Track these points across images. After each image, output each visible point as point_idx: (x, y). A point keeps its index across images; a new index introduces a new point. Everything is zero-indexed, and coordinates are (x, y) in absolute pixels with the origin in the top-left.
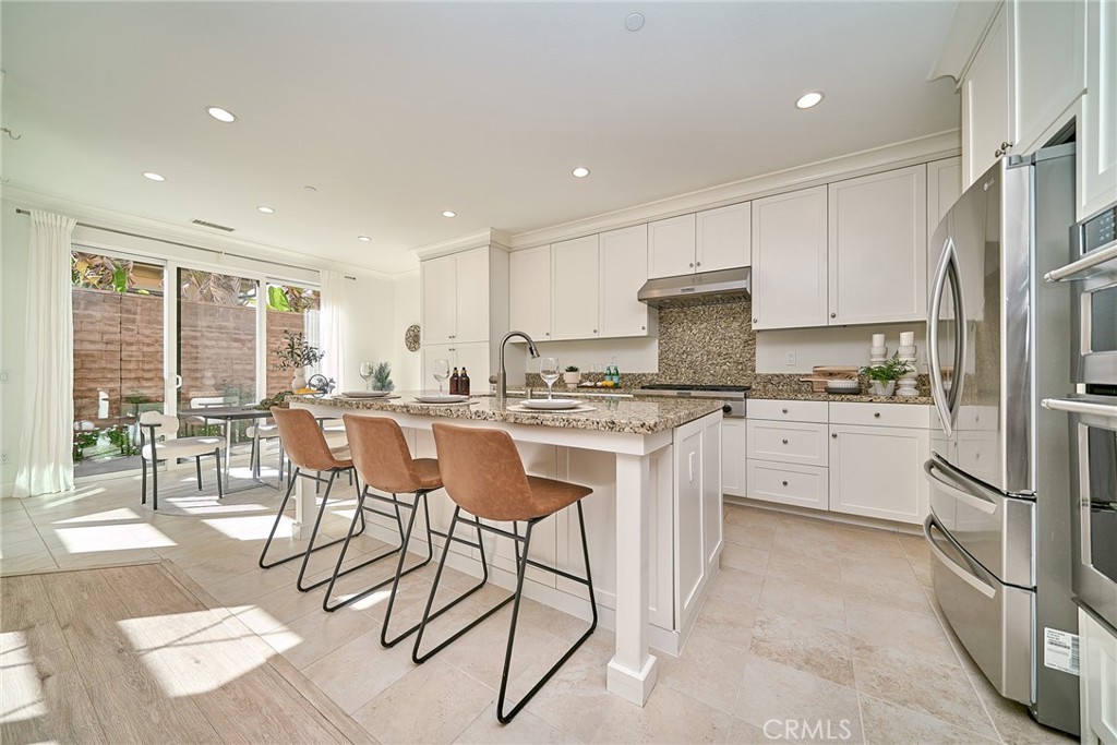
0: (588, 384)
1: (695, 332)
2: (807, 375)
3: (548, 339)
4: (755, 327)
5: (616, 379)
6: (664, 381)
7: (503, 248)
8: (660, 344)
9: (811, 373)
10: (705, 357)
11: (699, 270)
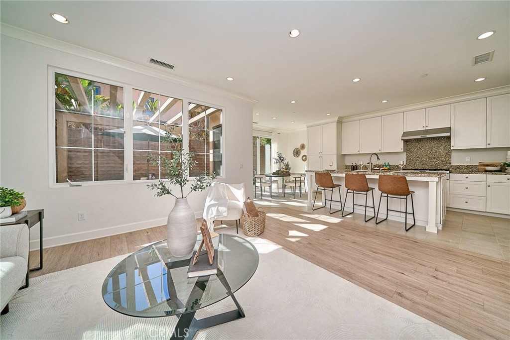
0: (376, 168)
1: (423, 150)
2: (475, 166)
3: (359, 153)
4: (452, 148)
5: (388, 167)
6: (408, 168)
7: (340, 122)
8: (407, 154)
9: (478, 165)
10: (428, 159)
11: (427, 128)
